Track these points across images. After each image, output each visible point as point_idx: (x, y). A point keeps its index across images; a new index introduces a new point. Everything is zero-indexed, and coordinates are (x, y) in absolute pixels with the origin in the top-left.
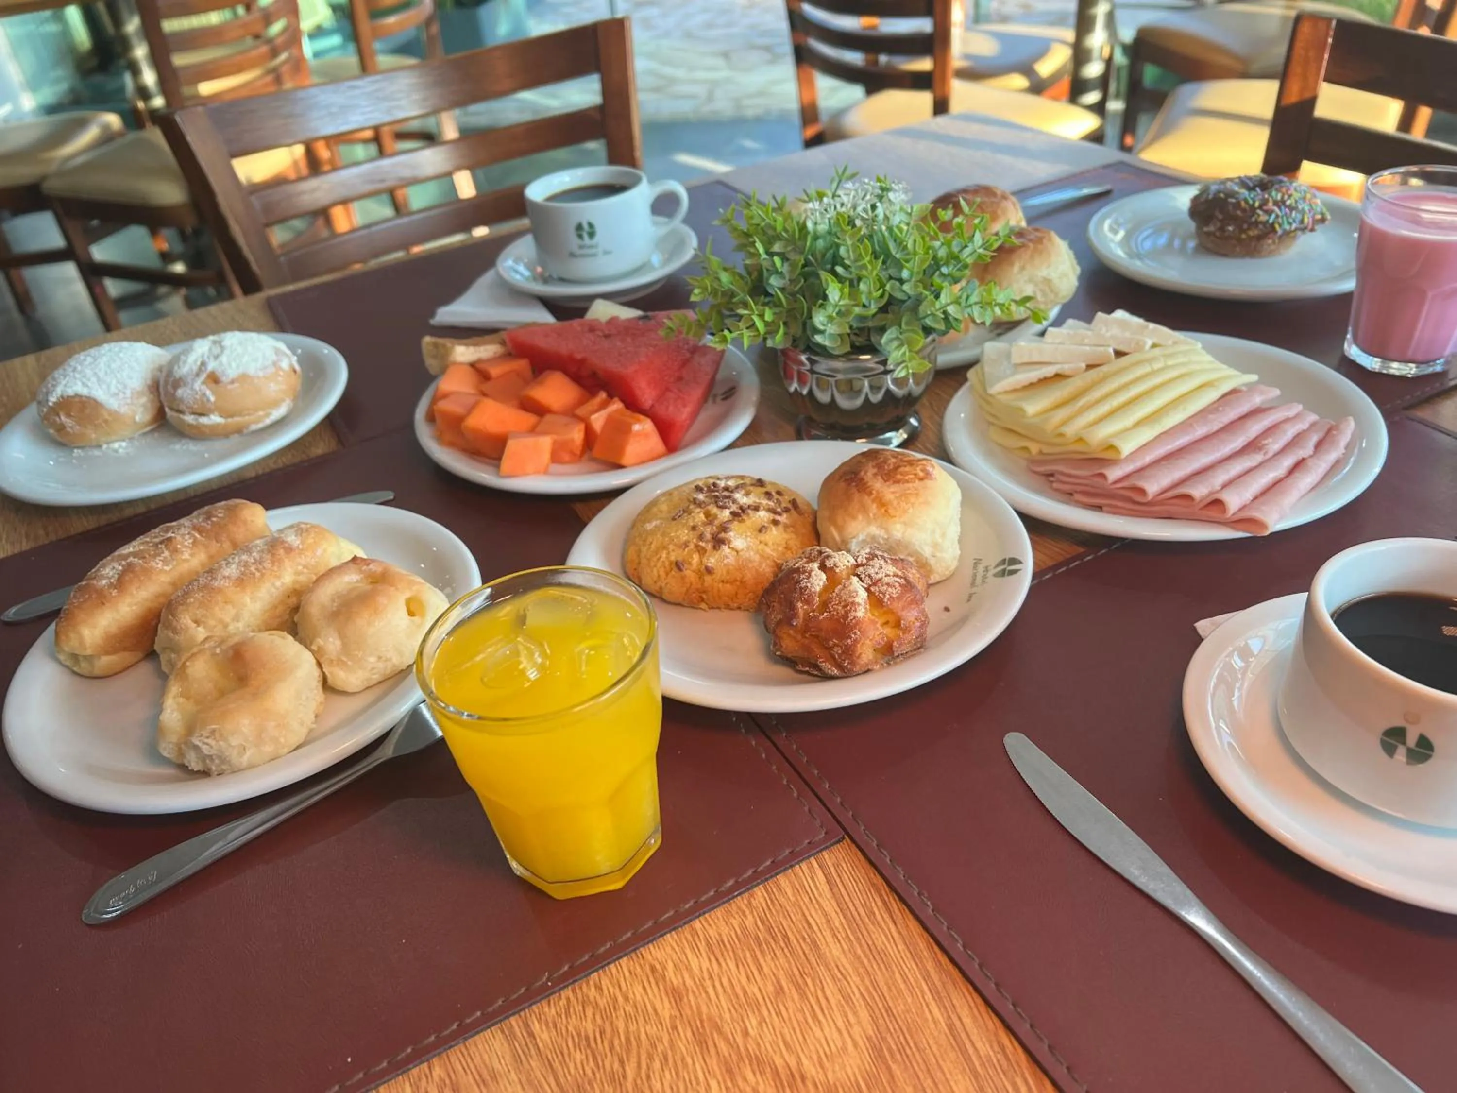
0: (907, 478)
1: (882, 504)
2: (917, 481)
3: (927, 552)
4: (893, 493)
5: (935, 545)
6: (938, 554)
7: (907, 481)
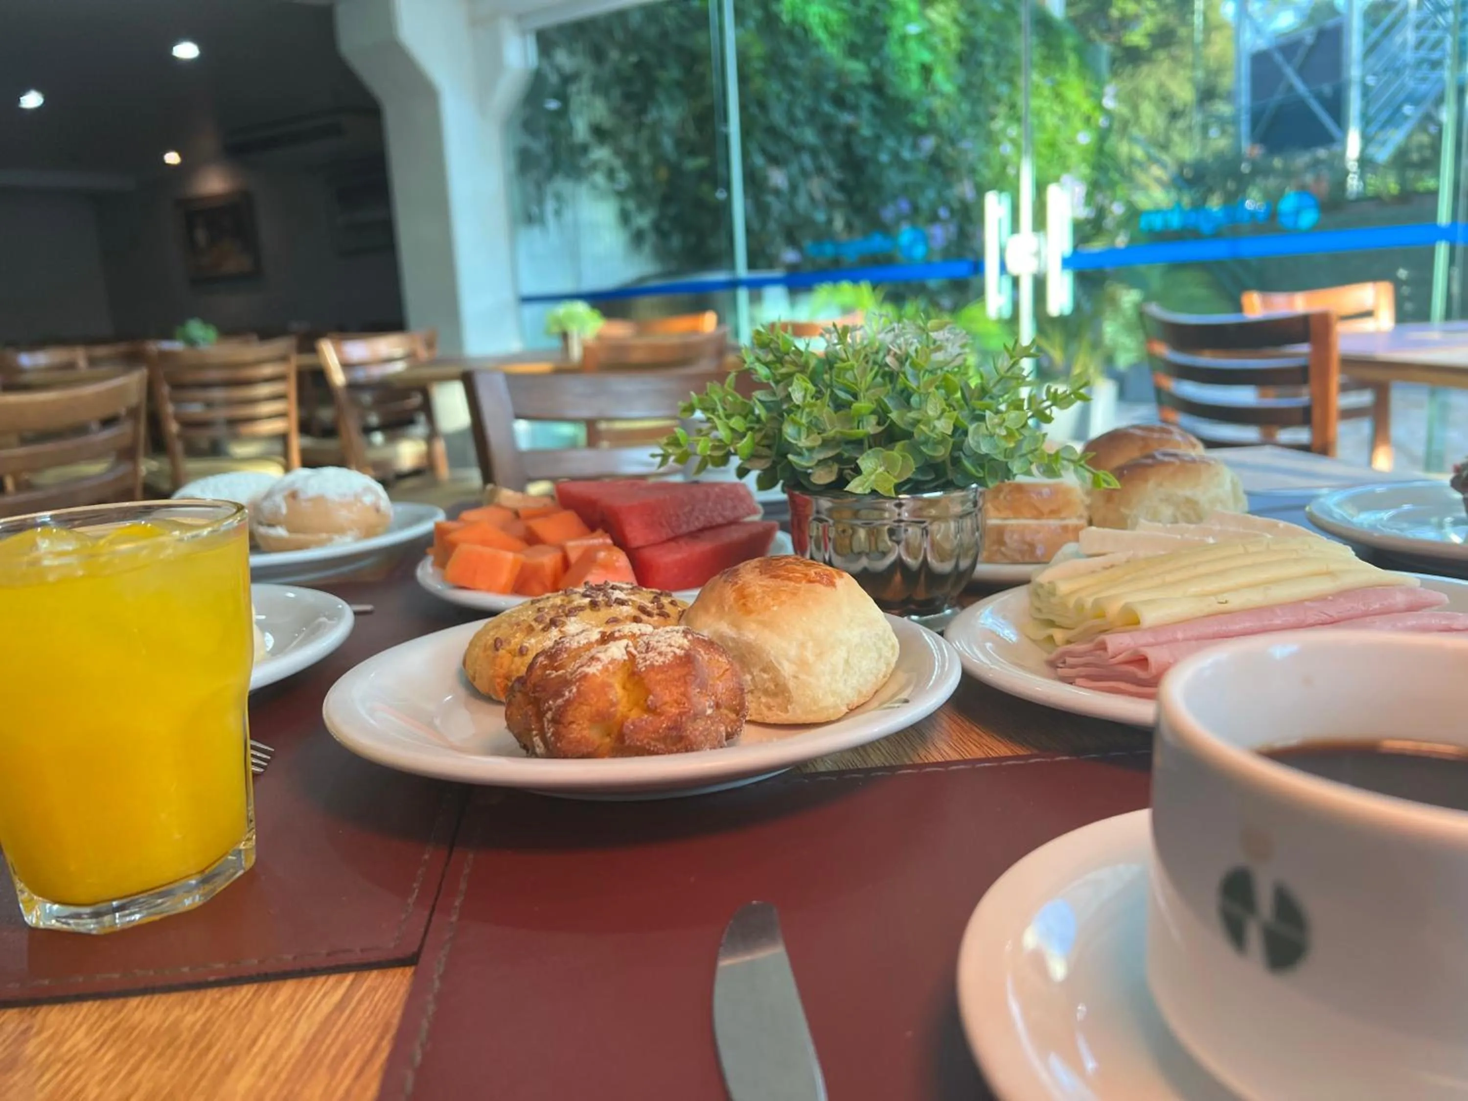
0: (791, 575)
1: (743, 596)
2: (804, 582)
3: (787, 669)
4: (761, 586)
5: (802, 664)
6: (803, 677)
7: (789, 579)
